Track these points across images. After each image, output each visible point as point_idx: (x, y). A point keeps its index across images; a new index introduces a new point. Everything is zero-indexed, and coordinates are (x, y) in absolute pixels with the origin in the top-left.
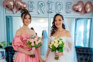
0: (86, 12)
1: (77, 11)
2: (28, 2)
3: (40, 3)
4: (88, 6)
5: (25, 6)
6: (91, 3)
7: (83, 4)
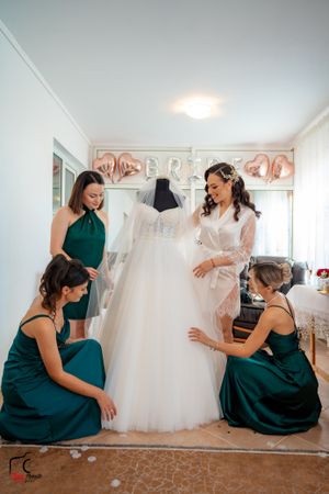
0: (277, 177)
1: (256, 174)
2: (145, 160)
3: (171, 162)
4: (277, 161)
5: (139, 167)
6: (285, 157)
7: (268, 161)
